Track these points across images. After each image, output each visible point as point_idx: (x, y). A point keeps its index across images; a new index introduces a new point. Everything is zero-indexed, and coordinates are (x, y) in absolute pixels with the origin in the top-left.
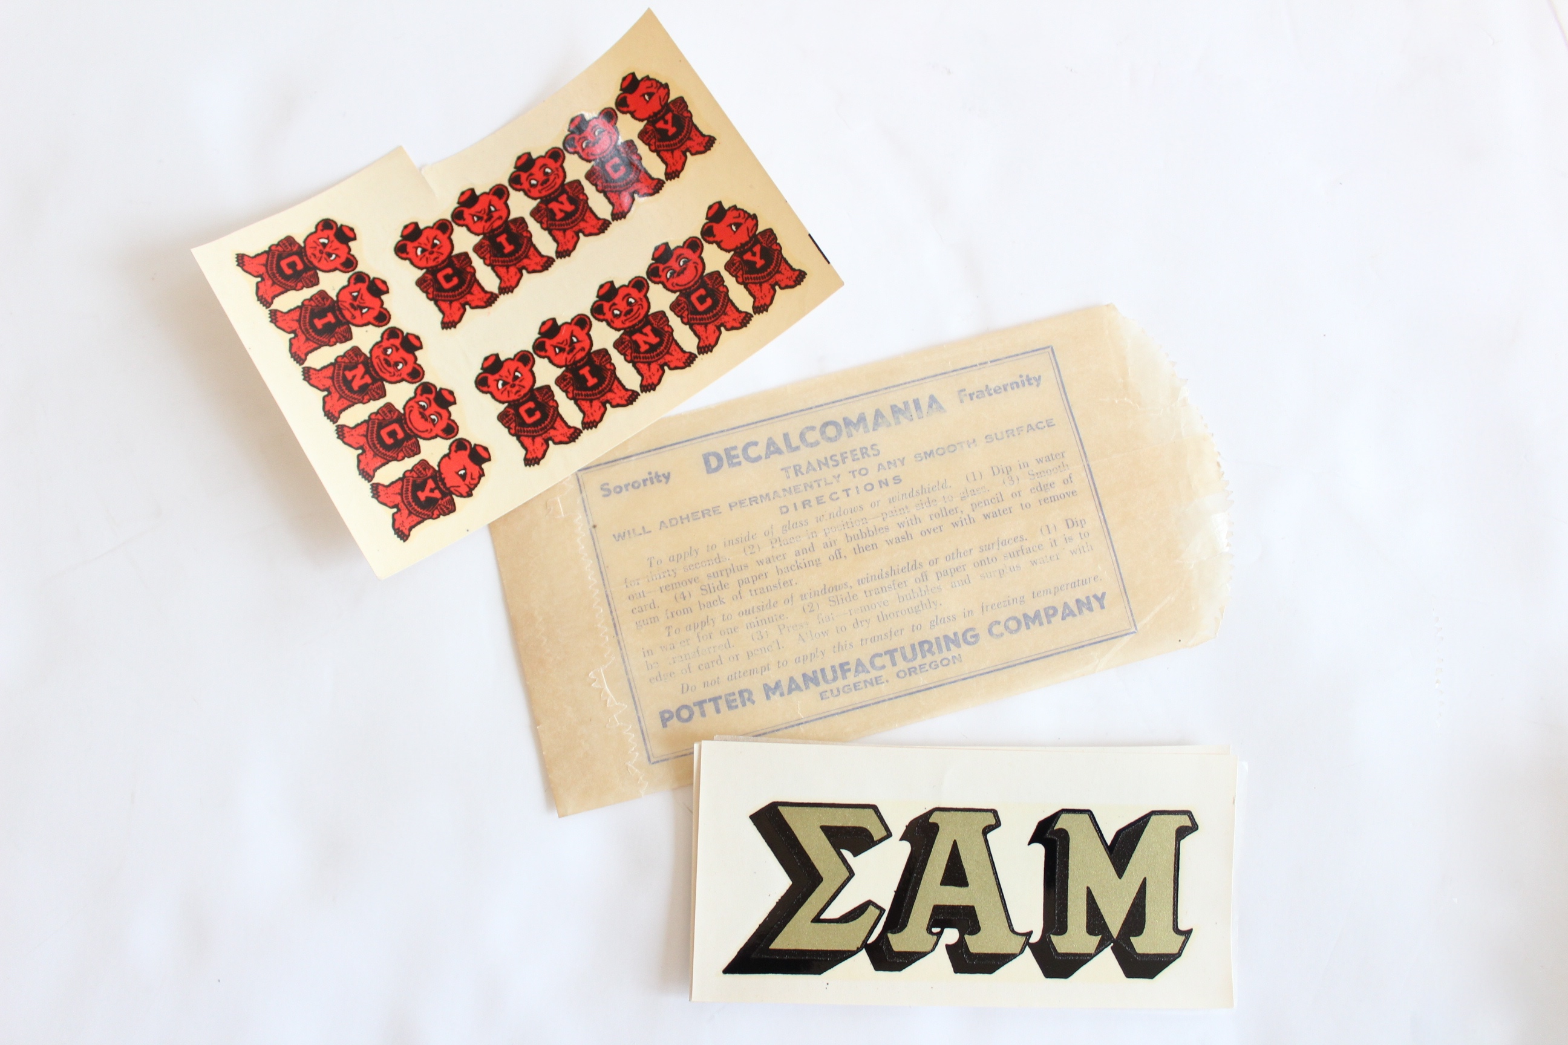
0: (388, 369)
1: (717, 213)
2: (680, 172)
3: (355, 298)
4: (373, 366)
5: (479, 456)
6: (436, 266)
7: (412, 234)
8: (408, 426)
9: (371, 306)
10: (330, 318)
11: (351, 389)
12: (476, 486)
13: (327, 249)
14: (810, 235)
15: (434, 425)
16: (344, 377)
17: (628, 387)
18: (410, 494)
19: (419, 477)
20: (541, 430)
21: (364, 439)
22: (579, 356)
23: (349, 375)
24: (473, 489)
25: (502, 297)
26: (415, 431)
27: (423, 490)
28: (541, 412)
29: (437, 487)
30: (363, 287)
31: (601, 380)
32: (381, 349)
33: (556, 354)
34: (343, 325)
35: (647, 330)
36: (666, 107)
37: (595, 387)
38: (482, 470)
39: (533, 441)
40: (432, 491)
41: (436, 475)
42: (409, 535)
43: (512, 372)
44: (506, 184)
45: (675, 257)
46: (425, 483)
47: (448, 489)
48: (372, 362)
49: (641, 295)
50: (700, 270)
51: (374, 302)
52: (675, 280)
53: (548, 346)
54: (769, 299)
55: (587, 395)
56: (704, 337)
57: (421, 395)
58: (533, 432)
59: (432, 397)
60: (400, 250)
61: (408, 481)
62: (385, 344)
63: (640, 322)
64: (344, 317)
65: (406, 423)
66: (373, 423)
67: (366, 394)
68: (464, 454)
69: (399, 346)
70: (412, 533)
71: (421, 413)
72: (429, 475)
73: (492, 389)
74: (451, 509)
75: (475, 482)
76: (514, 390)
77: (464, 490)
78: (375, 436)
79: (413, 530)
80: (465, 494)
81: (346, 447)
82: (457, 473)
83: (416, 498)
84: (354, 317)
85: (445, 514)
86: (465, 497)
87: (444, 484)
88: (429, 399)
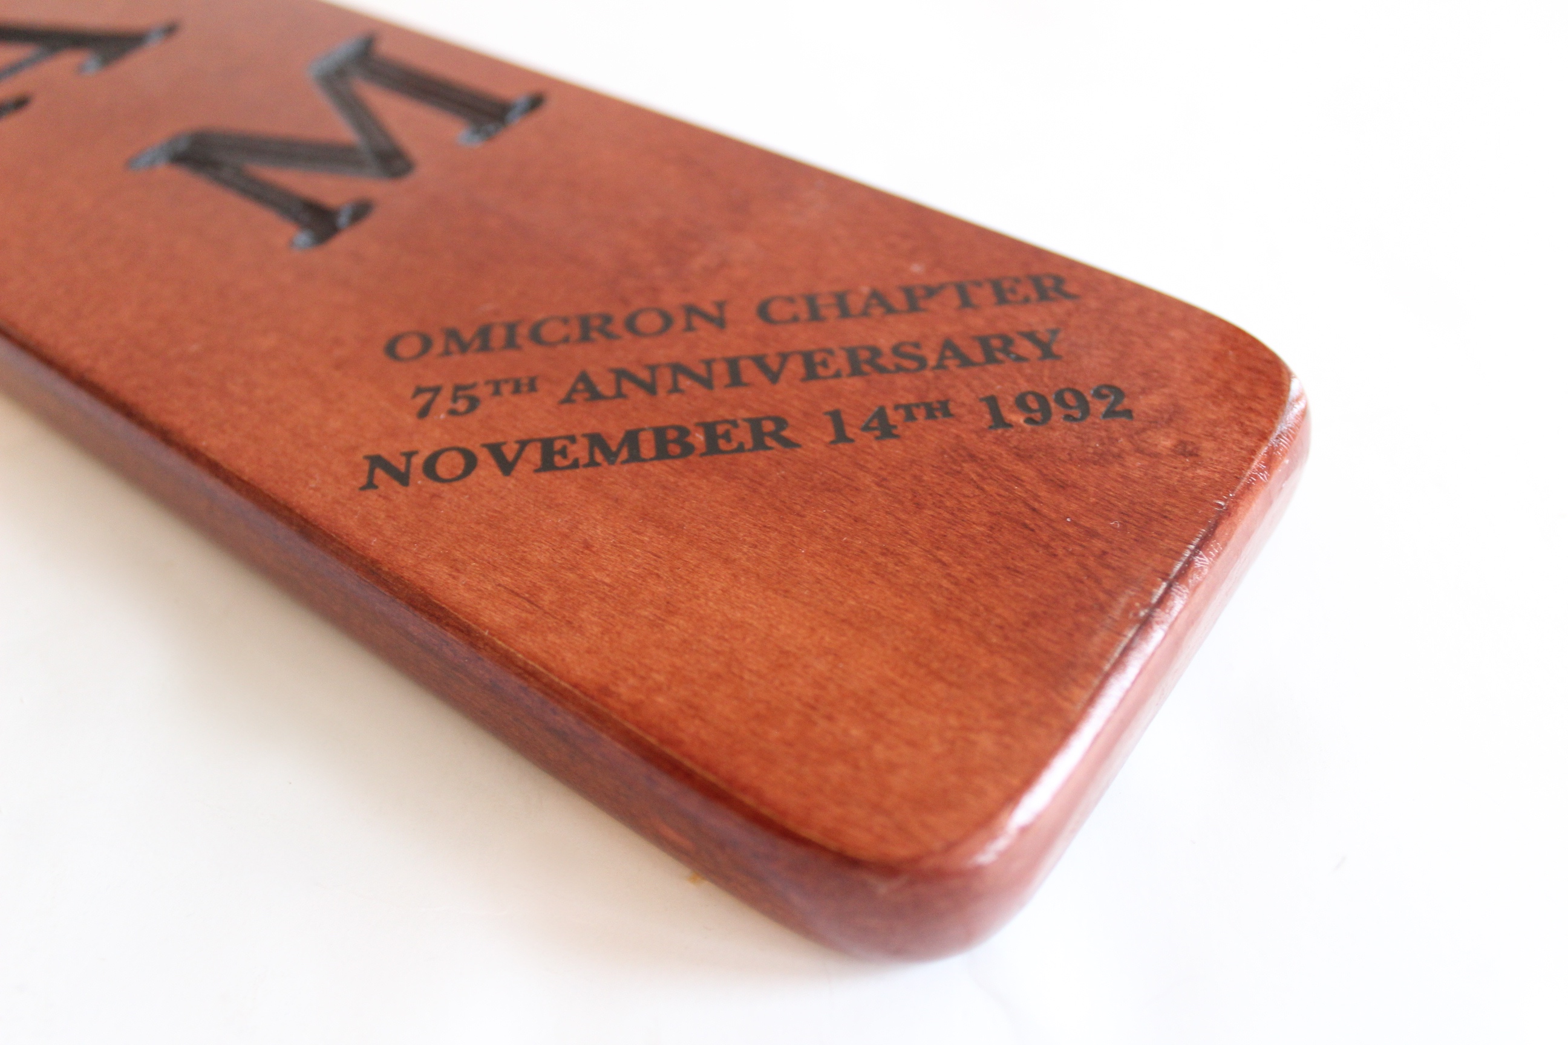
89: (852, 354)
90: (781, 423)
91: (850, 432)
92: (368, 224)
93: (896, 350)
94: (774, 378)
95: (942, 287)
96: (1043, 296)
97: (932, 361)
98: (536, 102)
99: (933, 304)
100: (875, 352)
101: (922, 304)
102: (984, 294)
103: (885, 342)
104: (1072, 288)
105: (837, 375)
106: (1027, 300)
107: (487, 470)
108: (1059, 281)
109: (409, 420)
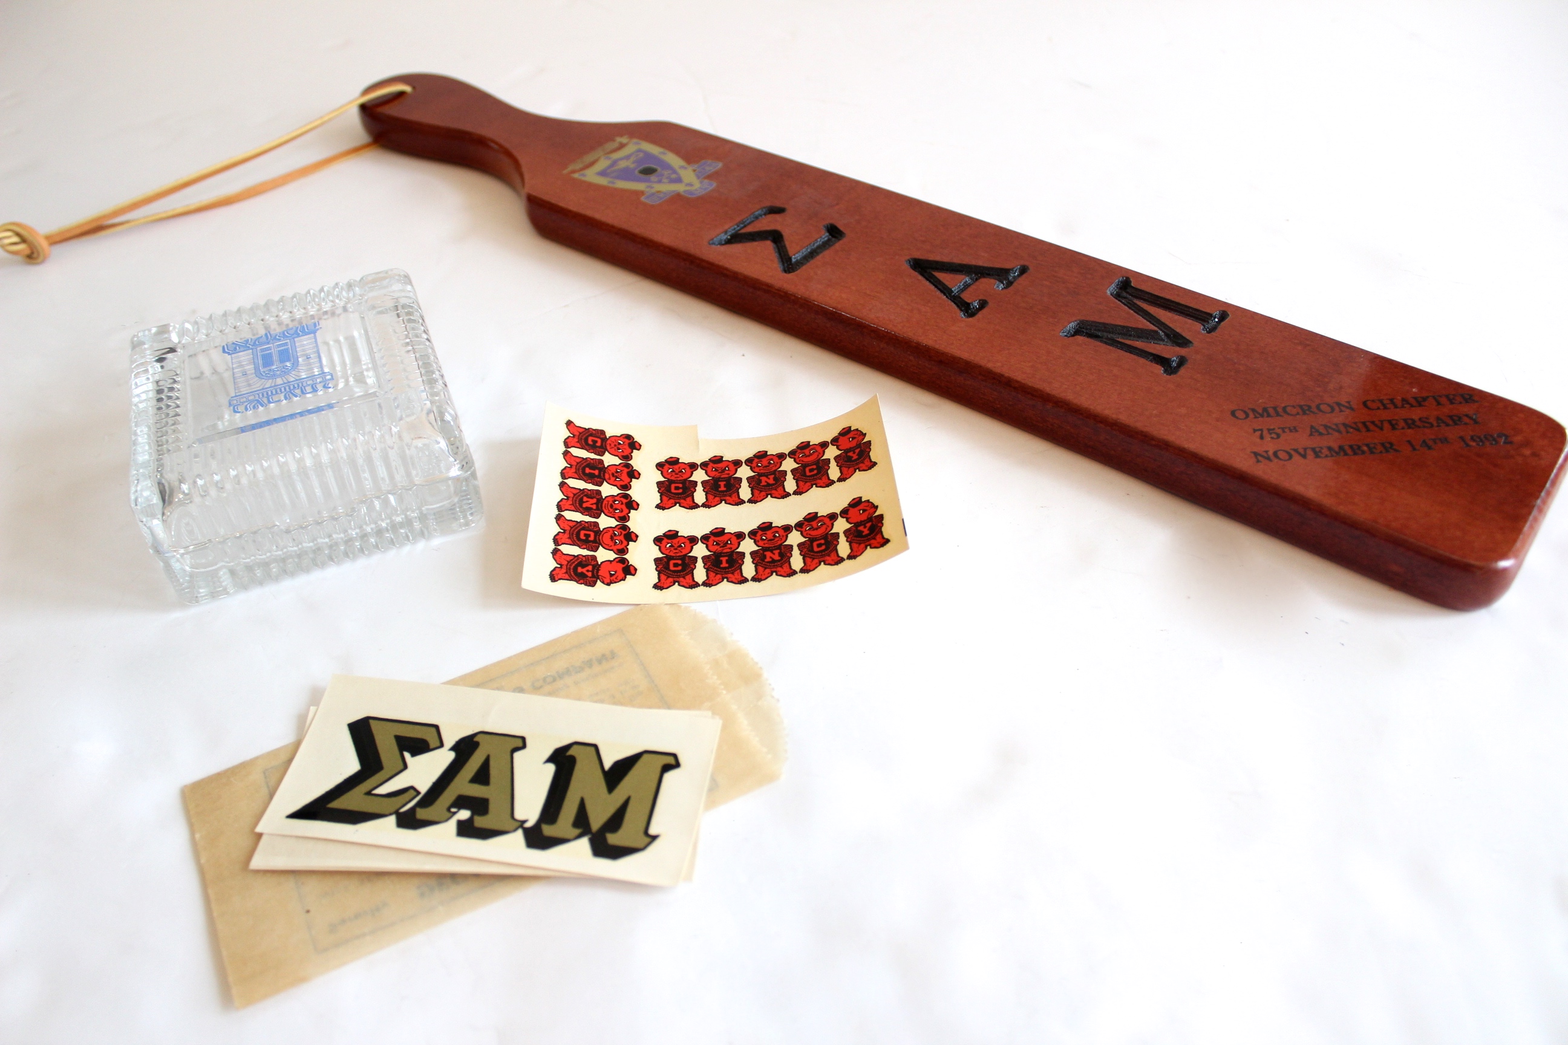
0: (610, 509)
1: (857, 503)
2: (847, 479)
3: (617, 472)
4: (602, 503)
5: (629, 570)
6: (674, 480)
7: (673, 462)
8: (599, 538)
9: (623, 479)
10: (596, 472)
11: (581, 506)
12: (616, 582)
13: (620, 446)
14: (903, 520)
15: (615, 545)
16: (582, 499)
17: (744, 575)
18: (574, 565)
19: (586, 561)
20: (676, 575)
21: (569, 528)
22: (725, 551)
23: (585, 499)
24: (613, 583)
25: (701, 508)
26: (601, 542)
27: (583, 568)
28: (682, 568)
29: (592, 571)
30: (626, 470)
31: (731, 565)
32: (613, 499)
33: (713, 545)
34: (601, 478)
35: (777, 552)
36: (859, 445)
37: (725, 568)
38: (626, 577)
39: (667, 579)
40: (588, 571)
41: (596, 567)
42: (557, 581)
43: (680, 543)
44: (743, 461)
45: (817, 521)
46: (587, 565)
47: (598, 576)
48: (603, 502)
49: (785, 534)
50: (828, 529)
51: (627, 479)
52: (809, 532)
53: (710, 540)
54: (860, 552)
55: (717, 570)
56: (808, 565)
57: (619, 529)
58: (670, 574)
59: (624, 532)
60: (660, 466)
61: (578, 559)
62: (616, 498)
63: (774, 547)
64: (604, 475)
65: (599, 536)
66: (581, 525)
67: (586, 511)
68: (622, 566)
69: (624, 503)
70: (559, 581)
71: (611, 536)
72: (593, 563)
73: (662, 546)
74: (593, 584)
75: (616, 580)
76: (675, 551)
77: (607, 580)
78: (576, 530)
79: (561, 581)
80: (605, 583)
81: (556, 524)
82: (609, 572)
83: (575, 569)
84: (610, 479)
85: (586, 585)
86: (604, 584)
87: (597, 572)
88: (621, 533)
89: (1405, 421)
90: (1391, 444)
91: (1417, 447)
92: (1187, 365)
93: (1420, 419)
94: (1382, 429)
95: (1428, 397)
96: (1466, 401)
97: (1435, 424)
98: (1223, 316)
99: (1426, 403)
100: (1414, 421)
101: (1422, 403)
102: (1443, 400)
103: (1416, 417)
104: (1476, 398)
105: (1403, 428)
106: (1461, 403)
107: (1296, 458)
108: (1471, 396)
109: (1258, 440)
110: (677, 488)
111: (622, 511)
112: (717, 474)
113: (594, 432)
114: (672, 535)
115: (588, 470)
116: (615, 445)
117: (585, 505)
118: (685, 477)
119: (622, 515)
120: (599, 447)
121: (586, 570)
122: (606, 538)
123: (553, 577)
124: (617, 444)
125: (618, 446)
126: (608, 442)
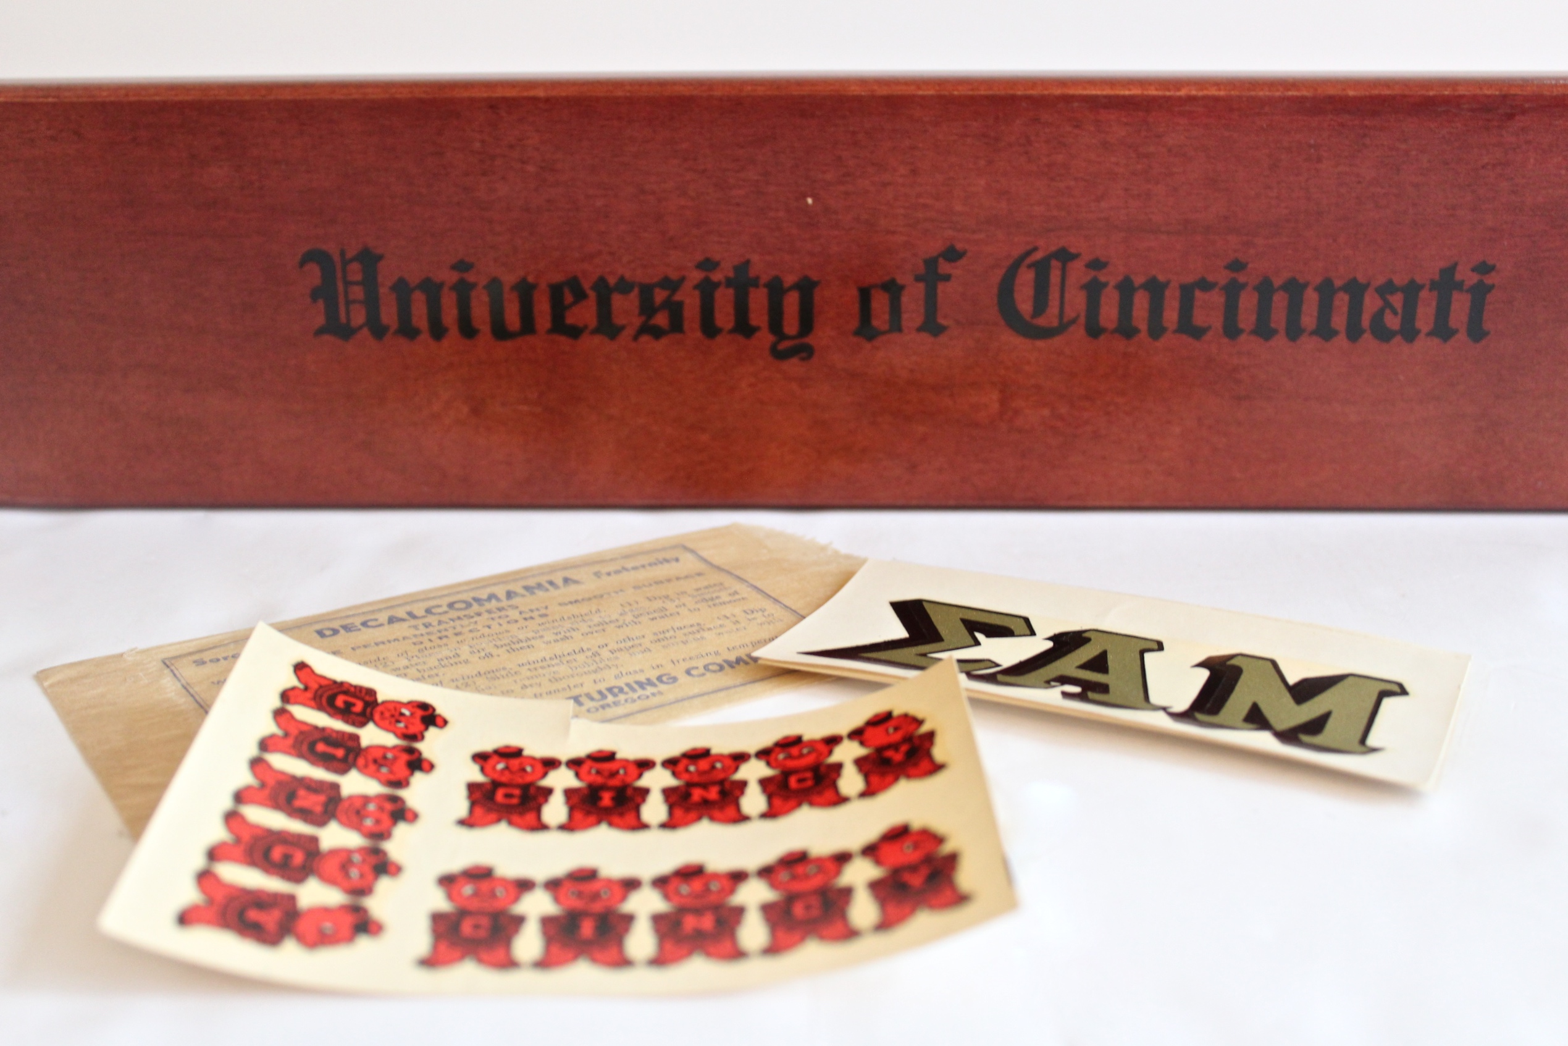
0: (352, 816)
1: (899, 833)
2: (879, 792)
3: (385, 757)
4: (338, 804)
5: (366, 927)
6: (505, 783)
8: (313, 862)
9: (396, 771)
12: (329, 945)
13: (402, 718)
15: (346, 879)
16: (296, 792)
17: (629, 953)
18: (242, 903)
20: (472, 945)
22: (593, 908)
23: (300, 792)
25: (555, 831)
26: (317, 870)
27: (260, 911)
29: (280, 921)
30: (405, 756)
31: (600, 934)
34: (347, 763)
35: (708, 916)
36: (910, 739)
37: (587, 938)
38: (354, 939)
39: (451, 949)
41: (291, 912)
42: (192, 927)
43: (494, 888)
44: (659, 762)
45: (807, 864)
46: (272, 908)
47: (292, 930)
48: (340, 802)
49: (730, 884)
51: (403, 772)
53: (564, 887)
54: (903, 918)
55: (568, 942)
56: (777, 941)
57: (363, 852)
59: (373, 859)
60: (481, 757)
61: (254, 894)
62: (371, 800)
63: (705, 906)
64: (355, 760)
65: (315, 859)
66: (278, 836)
68: (352, 917)
69: (387, 809)
70: (197, 928)
71: (342, 862)
72: (286, 905)
73: (455, 891)
74: (274, 942)
75: (331, 942)
76: (480, 902)
77: (310, 940)
78: (266, 843)
79: (203, 927)
80: (305, 943)
81: (223, 827)
82: (319, 924)
83: (242, 912)
84: (366, 767)
85: (258, 940)
86: (302, 945)
88: (367, 859)
110: (508, 796)
111: (378, 822)
112: (599, 780)
113: (353, 689)
114: (481, 875)
115: (321, 747)
116: (393, 716)
117: (298, 803)
118: (528, 779)
119: (377, 829)
120: (358, 714)
121: (270, 919)
122: (331, 866)
123: (185, 919)
124: (397, 714)
125: (397, 717)
126: (379, 709)
